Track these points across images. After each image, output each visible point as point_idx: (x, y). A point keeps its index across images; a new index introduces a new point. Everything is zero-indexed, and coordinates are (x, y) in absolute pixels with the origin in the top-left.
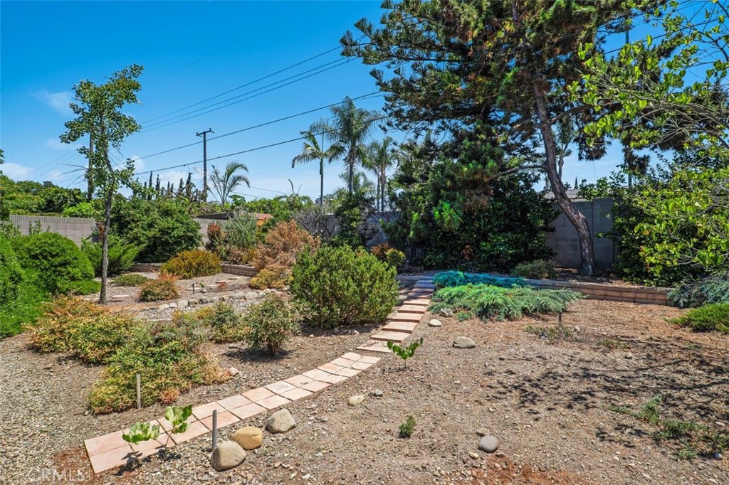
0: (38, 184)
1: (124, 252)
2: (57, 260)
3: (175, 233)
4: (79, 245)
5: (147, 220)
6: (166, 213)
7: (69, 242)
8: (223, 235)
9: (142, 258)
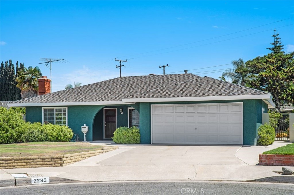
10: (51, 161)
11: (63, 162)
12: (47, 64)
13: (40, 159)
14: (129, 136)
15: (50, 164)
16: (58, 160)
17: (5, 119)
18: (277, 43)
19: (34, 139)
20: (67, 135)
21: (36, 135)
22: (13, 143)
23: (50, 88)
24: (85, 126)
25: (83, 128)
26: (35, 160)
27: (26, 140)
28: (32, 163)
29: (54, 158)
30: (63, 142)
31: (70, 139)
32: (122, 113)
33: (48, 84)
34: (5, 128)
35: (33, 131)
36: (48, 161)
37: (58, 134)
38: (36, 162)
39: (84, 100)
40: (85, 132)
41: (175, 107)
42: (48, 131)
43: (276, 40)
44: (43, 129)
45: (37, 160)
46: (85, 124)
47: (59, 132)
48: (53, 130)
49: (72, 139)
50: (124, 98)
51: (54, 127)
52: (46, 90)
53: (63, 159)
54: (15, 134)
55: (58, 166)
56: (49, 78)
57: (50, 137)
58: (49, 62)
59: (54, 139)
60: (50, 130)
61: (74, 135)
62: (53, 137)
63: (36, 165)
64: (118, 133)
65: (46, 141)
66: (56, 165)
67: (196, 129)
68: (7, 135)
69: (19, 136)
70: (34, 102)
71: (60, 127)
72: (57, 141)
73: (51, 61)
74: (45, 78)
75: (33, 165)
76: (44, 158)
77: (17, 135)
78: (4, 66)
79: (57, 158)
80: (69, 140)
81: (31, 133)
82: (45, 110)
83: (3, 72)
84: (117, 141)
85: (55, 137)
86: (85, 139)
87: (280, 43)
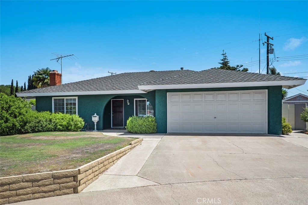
10: (52, 183)
11: (78, 183)
12: (58, 59)
13: (27, 181)
14: (145, 126)
15: (50, 191)
16: (68, 180)
17: (4, 106)
18: (225, 59)
19: (41, 129)
20: (78, 124)
21: (43, 125)
22: (16, 134)
23: (60, 81)
24: (95, 115)
25: (94, 117)
26: (14, 186)
27: (31, 130)
28: (8, 193)
29: (59, 178)
30: (73, 131)
31: (81, 128)
32: (129, 104)
33: (58, 78)
34: (4, 116)
35: (40, 120)
36: (47, 185)
37: (68, 123)
38: (16, 190)
39: (95, 90)
40: (96, 121)
41: (192, 95)
42: (57, 121)
43: (224, 57)
44: (52, 118)
45: (18, 184)
46: (95, 114)
47: (69, 121)
48: (62, 119)
49: (83, 128)
50: (141, 85)
51: (64, 116)
52: (57, 83)
53: (80, 177)
54: (17, 124)
55: (68, 194)
56: (59, 72)
57: (59, 127)
58: (59, 58)
59: (64, 129)
60: (59, 119)
61: (85, 125)
62: (63, 127)
63: (17, 195)
64: (132, 122)
65: (55, 131)
66: (63, 191)
67: (215, 118)
68: (7, 125)
69: (22, 127)
70: (44, 92)
71: (71, 117)
72: (67, 131)
73: (62, 56)
74: (56, 72)
75: (9, 197)
76: (36, 178)
77: (21, 125)
78: (31, 78)
79: (66, 177)
80: (80, 130)
81: (38, 122)
82: (55, 99)
83: (30, 82)
84: (132, 131)
85: (65, 127)
86: (95, 128)
87: (227, 60)
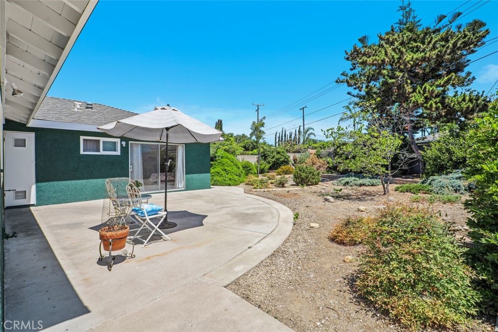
0: (240, 136)
1: (265, 166)
2: (249, 169)
3: (281, 160)
4: (253, 164)
5: (272, 155)
6: (278, 153)
7: (251, 163)
8: (298, 160)
9: (271, 168)
